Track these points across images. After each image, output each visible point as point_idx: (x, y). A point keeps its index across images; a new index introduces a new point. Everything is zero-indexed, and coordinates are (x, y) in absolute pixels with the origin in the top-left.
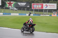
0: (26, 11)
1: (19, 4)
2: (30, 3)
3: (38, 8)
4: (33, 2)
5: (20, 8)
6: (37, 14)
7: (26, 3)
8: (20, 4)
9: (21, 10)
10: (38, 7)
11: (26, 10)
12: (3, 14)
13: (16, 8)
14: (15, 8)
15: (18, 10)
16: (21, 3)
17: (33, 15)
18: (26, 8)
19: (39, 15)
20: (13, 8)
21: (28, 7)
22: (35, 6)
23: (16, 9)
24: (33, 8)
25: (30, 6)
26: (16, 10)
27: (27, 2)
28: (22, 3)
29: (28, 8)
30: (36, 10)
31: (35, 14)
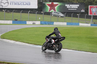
0: (78, 18)
1: (68, 7)
2: (85, 5)
4: (91, 4)
5: (69, 14)
7: (78, 5)
9: (71, 17)
11: (80, 17)
12: (41, 24)
13: (63, 13)
14: (60, 13)
15: (66, 16)
16: (71, 5)
17: (91, 25)
18: (79, 13)
20: (57, 13)
21: (83, 11)
22: (94, 10)
23: (62, 15)
24: (91, 13)
25: (85, 11)
26: (61, 17)
27: (81, 4)
28: (73, 5)
29: (83, 13)
30: (96, 17)
31: (95, 23)
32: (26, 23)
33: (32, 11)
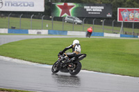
0: (103, 26)
1: (87, 10)
2: (112, 7)
3: (133, 19)
4: (121, 5)
5: (88, 19)
6: (131, 33)
7: (103, 8)
8: (89, 10)
9: (92, 24)
10: (131, 16)
11: (105, 25)
12: (49, 34)
14: (76, 18)
15: (85, 23)
16: (92, 7)
17: (121, 36)
18: (103, 19)
19: (134, 37)
20: (71, 18)
21: (109, 15)
22: (125, 14)
23: (79, 21)
24: (121, 19)
25: (113, 15)
26: (78, 24)
27: (106, 5)
28: (95, 7)
29: (108, 18)
30: (128, 25)
31: (126, 33)
32: (27, 33)
33: (36, 15)
